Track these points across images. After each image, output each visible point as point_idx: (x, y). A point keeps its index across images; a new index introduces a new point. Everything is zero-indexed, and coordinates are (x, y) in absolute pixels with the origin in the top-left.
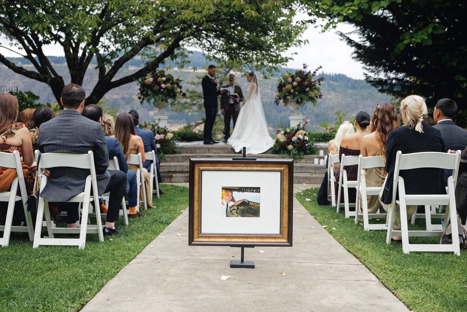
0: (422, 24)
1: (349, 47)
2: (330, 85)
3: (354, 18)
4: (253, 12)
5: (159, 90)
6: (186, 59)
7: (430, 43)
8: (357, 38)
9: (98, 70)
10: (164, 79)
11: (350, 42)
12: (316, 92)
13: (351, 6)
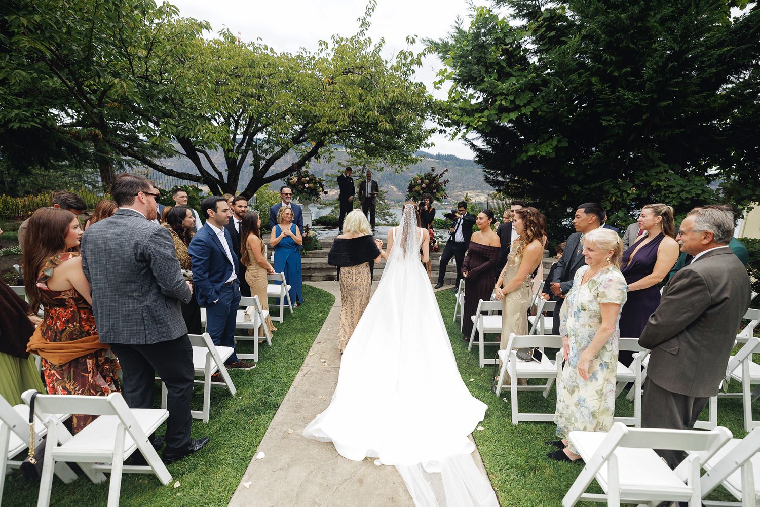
0: (547, 136)
1: (472, 151)
2: (444, 163)
3: (483, 129)
4: (387, 124)
5: (303, 189)
6: (332, 155)
7: (553, 155)
8: (480, 143)
9: (253, 167)
10: (307, 179)
11: (473, 146)
12: (442, 193)
13: (480, 117)
